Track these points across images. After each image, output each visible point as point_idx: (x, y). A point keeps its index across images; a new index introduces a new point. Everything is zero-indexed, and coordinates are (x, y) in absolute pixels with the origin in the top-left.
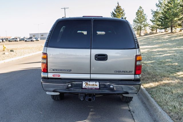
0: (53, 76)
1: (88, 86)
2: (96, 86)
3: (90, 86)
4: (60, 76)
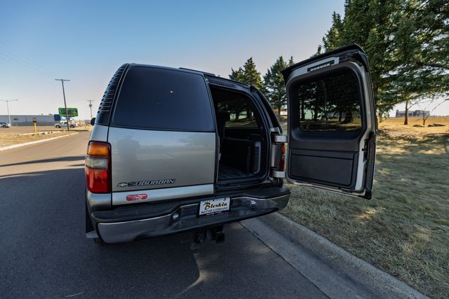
0: (128, 199)
1: (210, 209)
2: (225, 207)
3: (213, 208)
4: (148, 197)
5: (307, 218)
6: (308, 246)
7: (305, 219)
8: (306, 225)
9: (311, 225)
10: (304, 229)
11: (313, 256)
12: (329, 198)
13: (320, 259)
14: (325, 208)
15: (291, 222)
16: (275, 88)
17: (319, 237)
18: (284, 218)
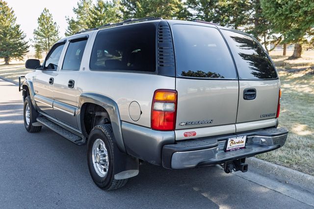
0: (185, 135)
2: (243, 144)
3: (234, 145)
4: (197, 135)
5: (290, 161)
6: (297, 183)
7: (288, 162)
8: (291, 166)
9: (295, 166)
10: (289, 170)
11: (303, 191)
12: (304, 143)
13: (310, 192)
14: (304, 152)
15: (276, 166)
16: (200, 10)
17: (306, 175)
18: (266, 162)
